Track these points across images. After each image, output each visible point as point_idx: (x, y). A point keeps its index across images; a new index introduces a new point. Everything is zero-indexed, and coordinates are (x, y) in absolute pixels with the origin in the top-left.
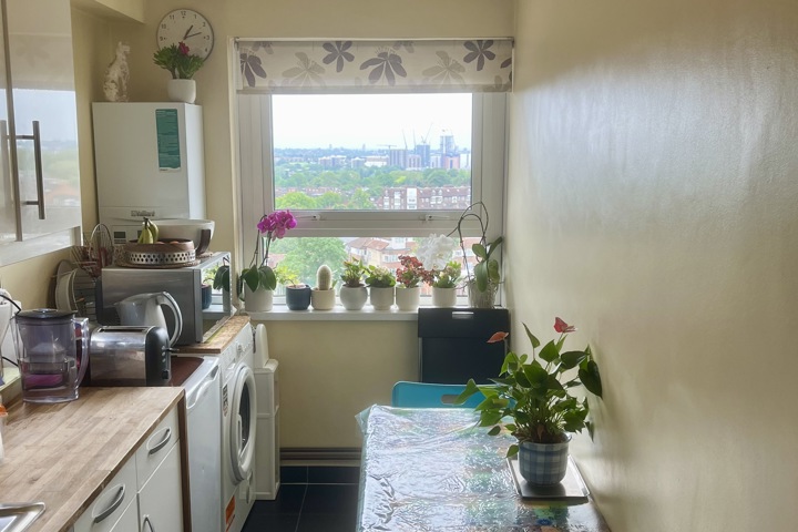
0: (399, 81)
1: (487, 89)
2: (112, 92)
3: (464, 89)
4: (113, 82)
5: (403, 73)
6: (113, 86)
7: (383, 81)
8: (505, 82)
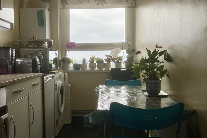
0: (105, 5)
1: (129, 7)
2: (25, 6)
3: (122, 7)
4: (25, 3)
5: (106, 3)
6: (25, 4)
7: (100, 5)
8: (134, 5)
